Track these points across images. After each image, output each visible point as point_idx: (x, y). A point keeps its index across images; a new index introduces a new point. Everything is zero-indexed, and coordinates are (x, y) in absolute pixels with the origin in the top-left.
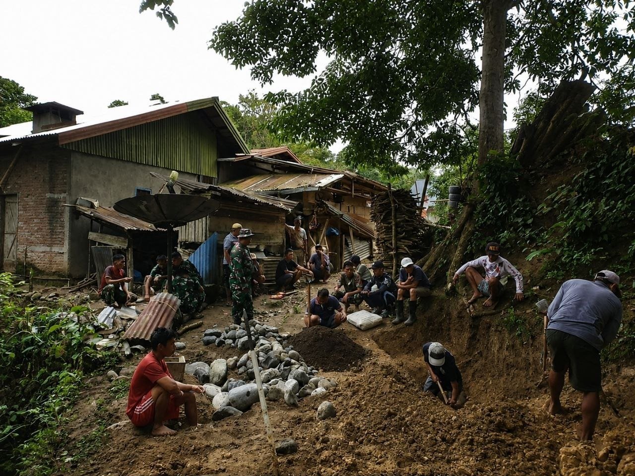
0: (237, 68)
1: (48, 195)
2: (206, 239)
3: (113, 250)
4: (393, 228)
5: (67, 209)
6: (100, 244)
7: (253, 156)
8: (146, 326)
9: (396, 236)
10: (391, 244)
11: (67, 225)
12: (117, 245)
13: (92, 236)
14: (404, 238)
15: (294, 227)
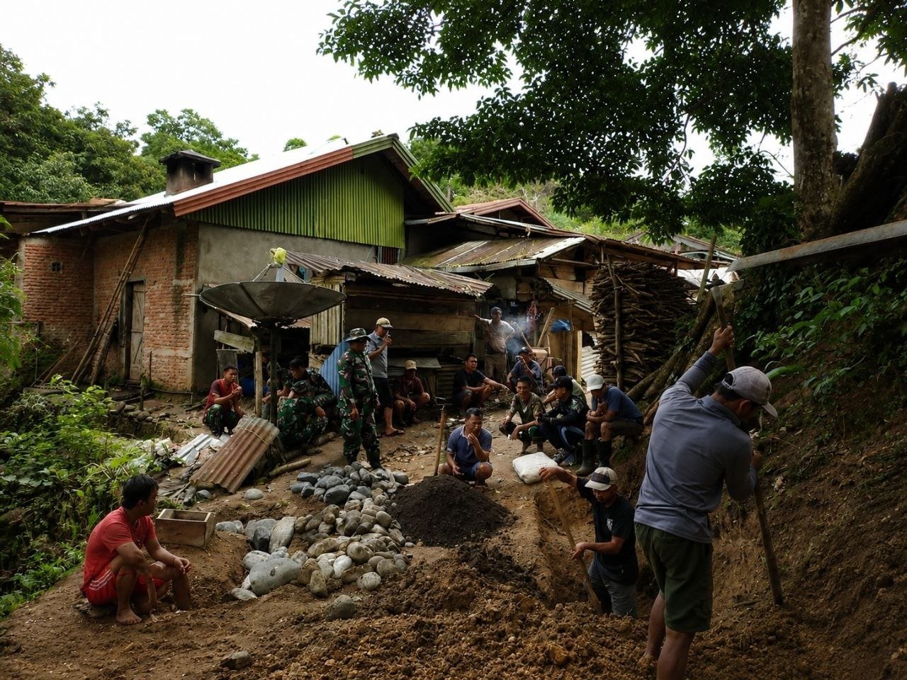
0: (371, 81)
1: (175, 282)
2: (341, 341)
3: (238, 355)
4: (617, 322)
5: (193, 301)
6: (227, 346)
7: (459, 215)
8: (220, 465)
9: (621, 335)
10: (613, 348)
11: (192, 319)
12: (242, 349)
13: (219, 335)
14: (633, 339)
15: (490, 321)
